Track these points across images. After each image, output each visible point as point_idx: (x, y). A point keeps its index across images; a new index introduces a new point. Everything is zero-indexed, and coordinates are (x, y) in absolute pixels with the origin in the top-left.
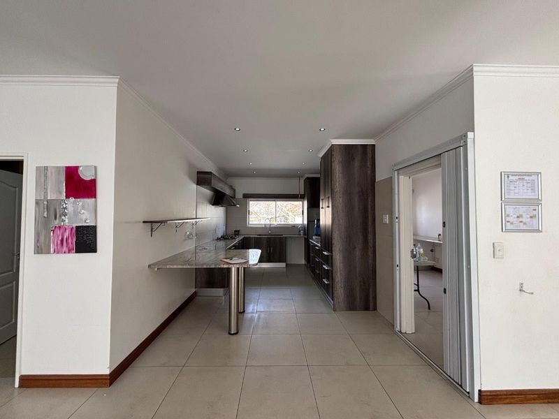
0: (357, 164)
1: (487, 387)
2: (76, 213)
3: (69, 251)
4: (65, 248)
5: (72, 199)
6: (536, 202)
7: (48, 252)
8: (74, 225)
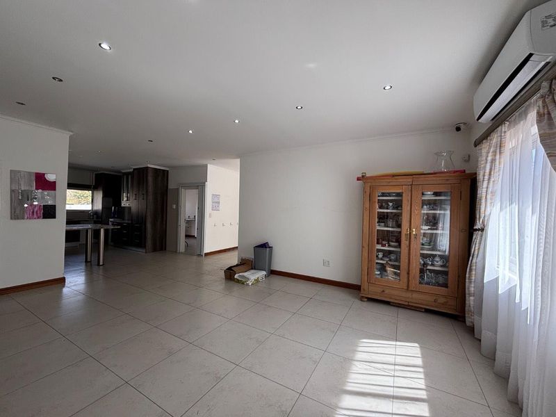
0: (160, 178)
1: (206, 252)
2: (43, 198)
3: (38, 218)
4: (35, 216)
5: (40, 191)
6: (219, 203)
7: (23, 219)
8: (42, 204)
